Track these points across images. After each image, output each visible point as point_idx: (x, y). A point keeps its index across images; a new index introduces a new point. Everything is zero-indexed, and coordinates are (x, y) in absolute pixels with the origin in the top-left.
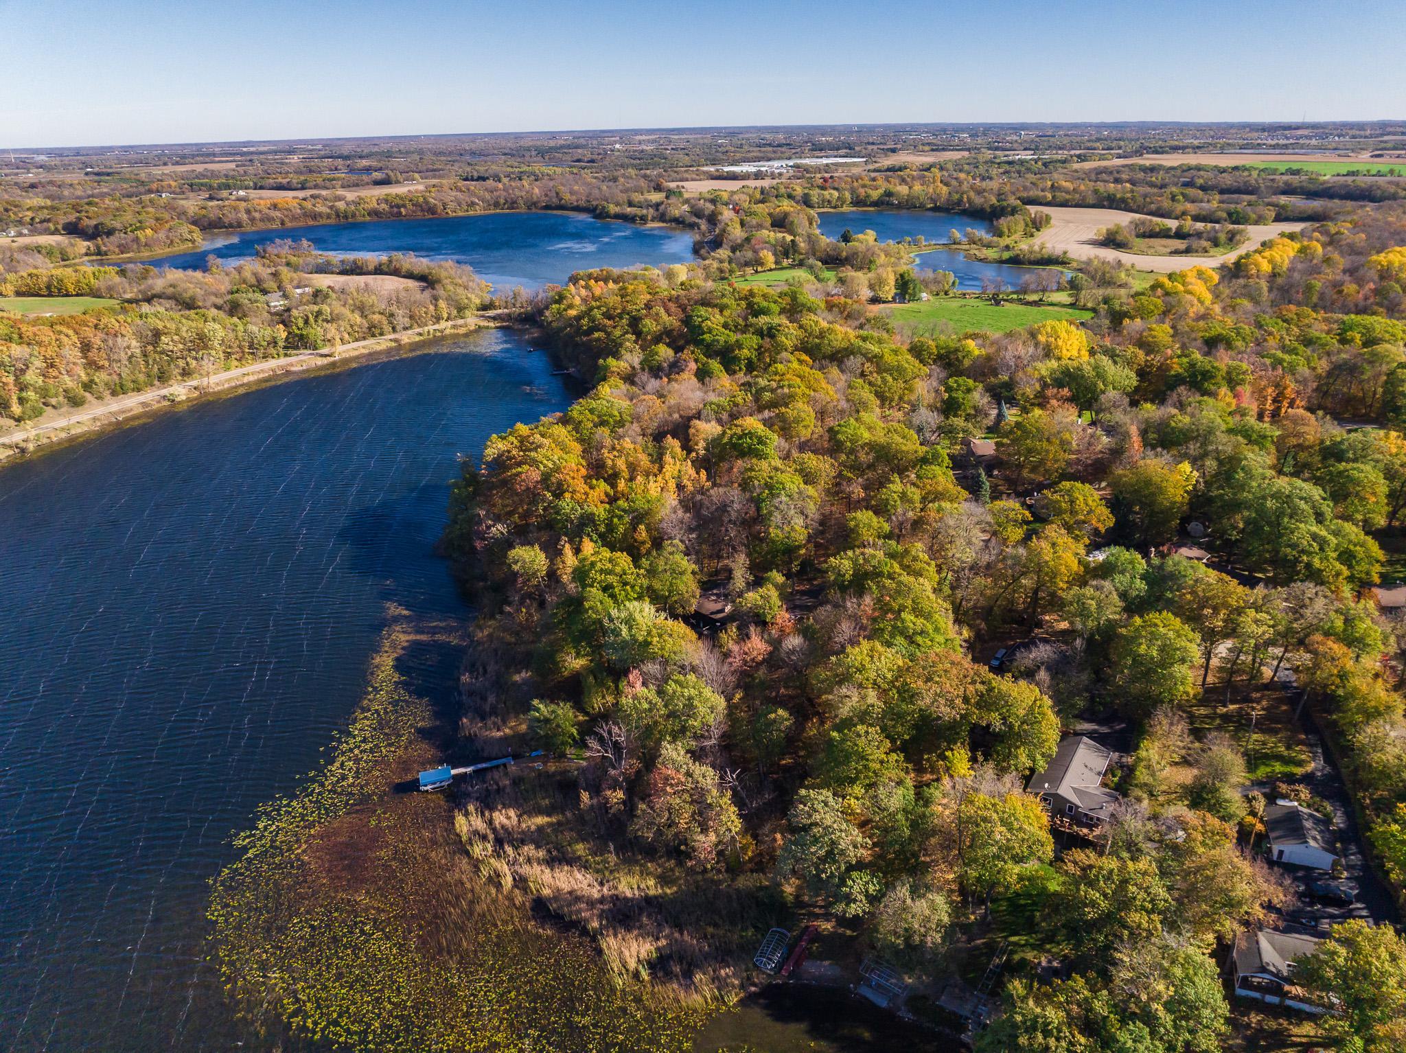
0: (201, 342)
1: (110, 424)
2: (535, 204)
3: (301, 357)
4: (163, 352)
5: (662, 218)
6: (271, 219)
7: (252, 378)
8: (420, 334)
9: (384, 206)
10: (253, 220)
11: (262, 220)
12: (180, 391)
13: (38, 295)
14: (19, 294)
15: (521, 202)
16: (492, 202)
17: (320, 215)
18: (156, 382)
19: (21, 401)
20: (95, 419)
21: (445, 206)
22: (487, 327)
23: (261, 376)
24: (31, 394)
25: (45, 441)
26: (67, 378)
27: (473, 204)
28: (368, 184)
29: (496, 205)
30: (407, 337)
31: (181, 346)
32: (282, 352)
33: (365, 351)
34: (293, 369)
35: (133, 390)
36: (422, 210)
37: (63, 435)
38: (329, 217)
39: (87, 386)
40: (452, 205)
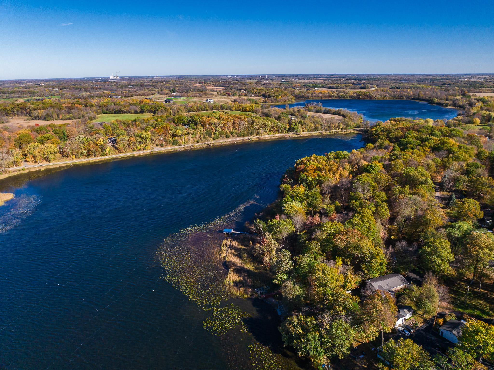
0: (264, 126)
1: (233, 143)
2: (409, 97)
3: (291, 134)
4: (254, 127)
5: (454, 105)
6: (318, 97)
7: (274, 137)
8: (330, 132)
9: (355, 95)
10: (312, 96)
11: (315, 97)
12: (253, 138)
13: (240, 111)
14: (236, 110)
15: (404, 96)
16: (393, 96)
17: (333, 96)
18: (249, 135)
19: (215, 134)
20: (230, 141)
21: (376, 96)
22: (353, 133)
23: (277, 137)
24: (217, 133)
25: (215, 144)
26: (227, 130)
27: (386, 96)
28: (358, 88)
29: (395, 97)
30: (324, 133)
31: (258, 126)
32: (286, 131)
33: (310, 135)
34: (287, 137)
35: (243, 136)
36: (367, 97)
37: (220, 144)
38: (336, 97)
39: (232, 133)
40: (378, 96)
